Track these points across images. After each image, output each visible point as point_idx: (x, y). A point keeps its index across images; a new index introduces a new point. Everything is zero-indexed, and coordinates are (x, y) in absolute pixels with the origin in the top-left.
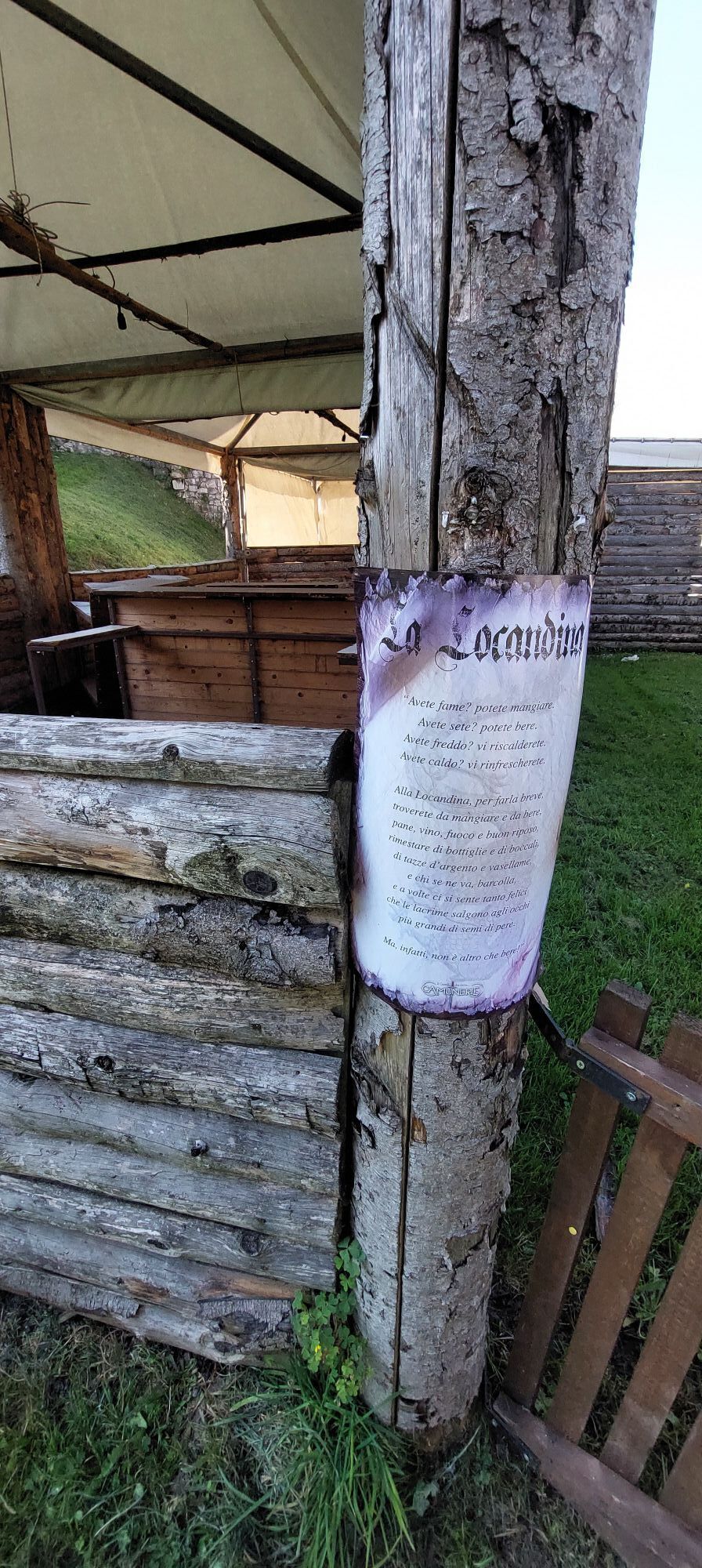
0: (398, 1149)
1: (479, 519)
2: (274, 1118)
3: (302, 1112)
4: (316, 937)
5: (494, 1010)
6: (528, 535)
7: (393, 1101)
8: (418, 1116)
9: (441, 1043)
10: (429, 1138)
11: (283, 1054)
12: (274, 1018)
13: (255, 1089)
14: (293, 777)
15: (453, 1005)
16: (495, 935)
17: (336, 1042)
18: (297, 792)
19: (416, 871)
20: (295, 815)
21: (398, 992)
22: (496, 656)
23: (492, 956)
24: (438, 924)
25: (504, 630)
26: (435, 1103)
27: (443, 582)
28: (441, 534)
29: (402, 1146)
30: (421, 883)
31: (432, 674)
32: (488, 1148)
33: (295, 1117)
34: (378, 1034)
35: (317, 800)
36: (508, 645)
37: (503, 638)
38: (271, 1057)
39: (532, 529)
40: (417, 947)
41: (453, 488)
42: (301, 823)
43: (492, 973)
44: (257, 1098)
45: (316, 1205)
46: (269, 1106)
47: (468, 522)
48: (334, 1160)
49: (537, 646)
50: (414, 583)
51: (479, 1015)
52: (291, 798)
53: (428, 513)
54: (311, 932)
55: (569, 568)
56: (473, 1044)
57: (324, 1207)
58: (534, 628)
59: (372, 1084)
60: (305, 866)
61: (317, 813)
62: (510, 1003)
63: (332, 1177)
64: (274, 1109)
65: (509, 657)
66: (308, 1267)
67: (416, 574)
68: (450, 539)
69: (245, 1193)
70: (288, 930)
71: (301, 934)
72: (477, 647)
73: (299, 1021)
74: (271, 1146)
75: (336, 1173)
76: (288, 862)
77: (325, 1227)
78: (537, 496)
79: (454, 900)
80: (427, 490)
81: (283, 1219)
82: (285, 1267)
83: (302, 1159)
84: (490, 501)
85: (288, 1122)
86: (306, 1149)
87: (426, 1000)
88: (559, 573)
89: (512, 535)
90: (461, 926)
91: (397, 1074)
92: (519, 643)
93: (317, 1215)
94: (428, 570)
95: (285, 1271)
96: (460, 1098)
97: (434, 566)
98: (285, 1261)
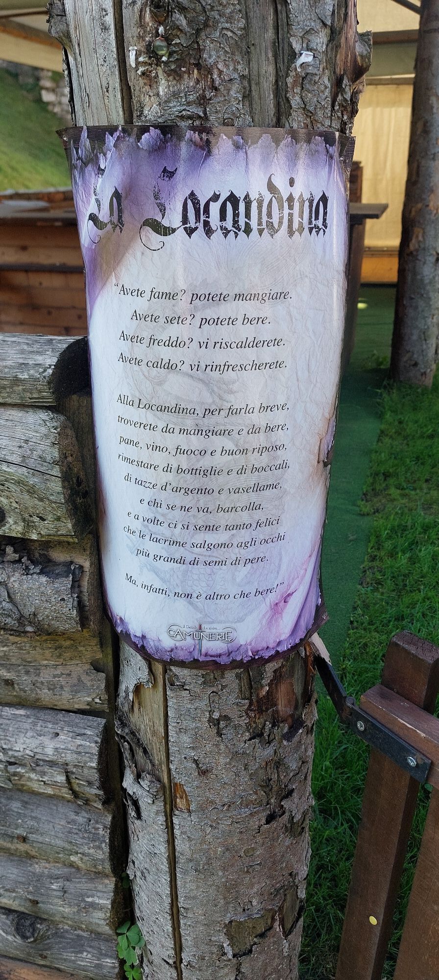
0: (161, 819)
1: (170, 54)
2: (35, 786)
3: (61, 778)
4: (58, 576)
5: (253, 659)
6: (236, 76)
7: (153, 765)
8: (177, 781)
9: (194, 697)
10: (193, 807)
11: (41, 714)
12: (27, 673)
13: (10, 753)
14: (16, 388)
15: (203, 651)
16: (243, 571)
17: (97, 700)
18: (22, 406)
19: (148, 494)
20: (19, 432)
21: (144, 637)
22: (209, 231)
23: (243, 595)
24: (177, 556)
25: (215, 198)
26: (194, 766)
27: (139, 138)
28: (131, 75)
29: (166, 816)
30: (154, 509)
31: (139, 254)
32: (264, 821)
33: (54, 784)
34: (131, 688)
35: (44, 415)
36: (223, 217)
37: (215, 208)
38: (28, 717)
39: (239, 67)
40: (158, 584)
41: (137, 15)
42: (26, 441)
43: (246, 615)
44: (15, 764)
45: (90, 886)
46: (26, 772)
47: (158, 58)
48: (104, 833)
49: (260, 218)
50: (110, 140)
51: (235, 664)
52: (16, 414)
53: (115, 50)
54: (53, 571)
55: (297, 120)
56: (232, 699)
57: (100, 887)
58: (253, 196)
59: (133, 745)
60: (32, 491)
61: (43, 430)
62: (273, 652)
63: (102, 853)
64: (33, 776)
65: (226, 232)
66: (89, 956)
67: (112, 130)
68: (141, 81)
69: (15, 871)
70: (27, 568)
71: (42, 572)
72: (185, 220)
73: (55, 676)
74: (35, 818)
75: (106, 848)
76: (13, 487)
77: (101, 909)
78: (241, 24)
79: (191, 527)
80: (110, 20)
81: (56, 900)
82: (65, 955)
83: (70, 832)
84: (181, 31)
85: (50, 791)
86: (74, 822)
87: (173, 646)
88: (283, 127)
89: (215, 76)
90: (202, 559)
91: (154, 733)
92: (236, 215)
93: (92, 896)
94: (122, 123)
95: (65, 960)
96: (222, 760)
97: (129, 119)
98: (64, 948)
